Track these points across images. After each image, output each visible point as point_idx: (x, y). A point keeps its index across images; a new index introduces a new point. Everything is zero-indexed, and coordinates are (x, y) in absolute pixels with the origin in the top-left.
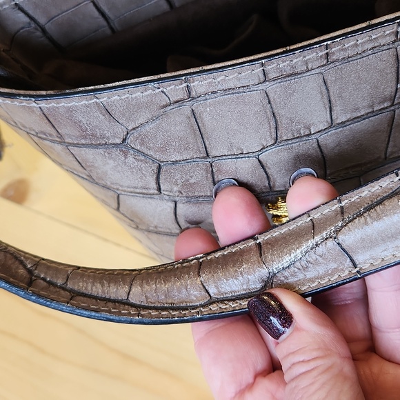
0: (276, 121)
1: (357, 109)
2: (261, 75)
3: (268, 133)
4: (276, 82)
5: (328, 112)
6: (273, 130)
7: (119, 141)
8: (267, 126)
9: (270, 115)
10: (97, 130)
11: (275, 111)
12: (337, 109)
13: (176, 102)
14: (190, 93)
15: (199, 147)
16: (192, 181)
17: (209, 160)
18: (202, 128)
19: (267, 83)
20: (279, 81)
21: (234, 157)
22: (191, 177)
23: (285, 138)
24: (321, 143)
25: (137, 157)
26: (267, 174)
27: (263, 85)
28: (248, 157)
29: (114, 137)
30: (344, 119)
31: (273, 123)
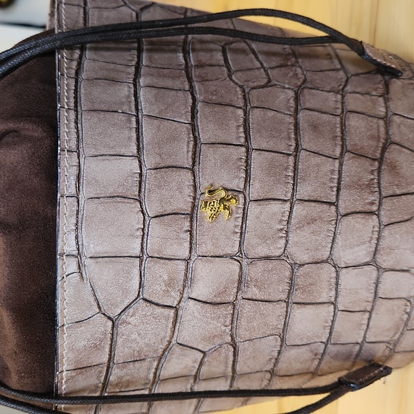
0: (118, 197)
1: (129, 138)
2: (71, 199)
3: (128, 205)
4: (81, 190)
5: (124, 158)
6: (126, 200)
7: (110, 323)
8: (120, 205)
9: (110, 200)
10: (96, 336)
11: (108, 195)
12: (123, 151)
13: (79, 268)
14: (73, 255)
15: (129, 262)
16: (166, 277)
17: (145, 258)
18: (109, 255)
19: (80, 196)
20: (81, 187)
21: (146, 236)
22: (161, 277)
23: (137, 193)
24: (153, 167)
25: (130, 314)
26: (172, 214)
27: (80, 200)
28: (149, 225)
29: (105, 326)
30: (135, 147)
31: (119, 199)
